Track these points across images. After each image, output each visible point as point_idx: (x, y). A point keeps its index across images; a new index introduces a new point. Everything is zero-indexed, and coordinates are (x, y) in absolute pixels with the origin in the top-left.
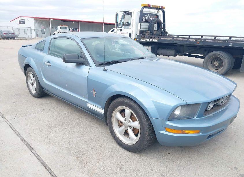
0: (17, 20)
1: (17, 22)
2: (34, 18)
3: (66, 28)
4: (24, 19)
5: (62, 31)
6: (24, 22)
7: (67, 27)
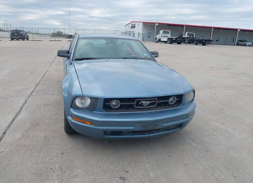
0: (130, 25)
1: (129, 27)
2: (143, 23)
3: (168, 33)
4: (135, 24)
5: (164, 35)
6: (134, 27)
7: (170, 31)
